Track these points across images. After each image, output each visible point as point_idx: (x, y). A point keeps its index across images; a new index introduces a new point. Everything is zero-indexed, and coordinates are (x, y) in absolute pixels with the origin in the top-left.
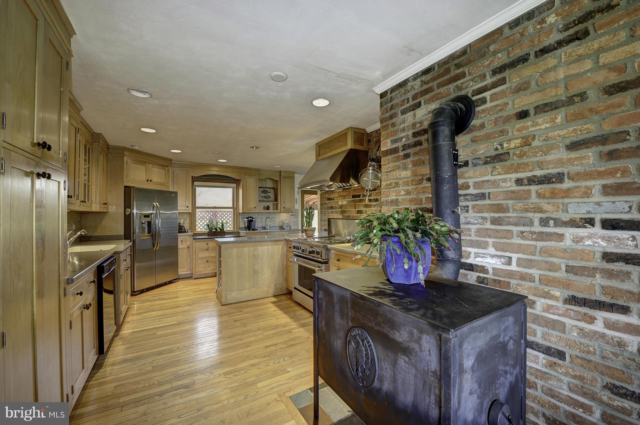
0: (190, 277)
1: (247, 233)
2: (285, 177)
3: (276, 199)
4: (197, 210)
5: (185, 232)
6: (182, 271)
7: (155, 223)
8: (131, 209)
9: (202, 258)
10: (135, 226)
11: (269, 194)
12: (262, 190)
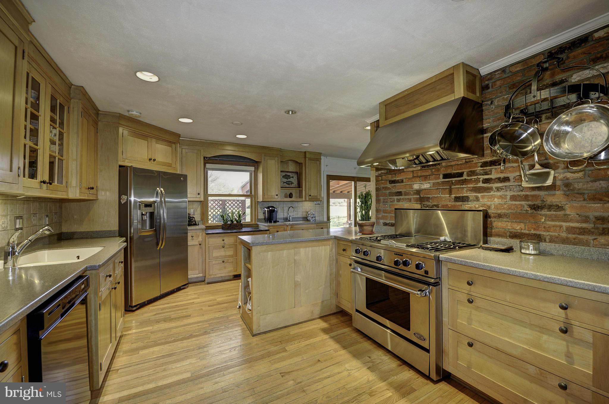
0: (201, 281)
1: (269, 226)
2: (310, 159)
3: (299, 185)
4: (209, 198)
5: (196, 225)
6: (193, 274)
7: (159, 213)
8: (127, 196)
9: (217, 258)
10: (132, 218)
11: (291, 180)
12: (284, 174)
